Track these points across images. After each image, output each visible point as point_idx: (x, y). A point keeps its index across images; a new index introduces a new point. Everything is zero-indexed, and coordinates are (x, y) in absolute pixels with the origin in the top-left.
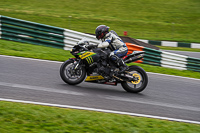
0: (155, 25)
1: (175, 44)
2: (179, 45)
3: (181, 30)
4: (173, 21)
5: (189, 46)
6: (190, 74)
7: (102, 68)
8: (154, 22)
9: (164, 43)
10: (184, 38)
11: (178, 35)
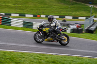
0: (8, 6)
1: (18, 15)
2: (20, 15)
3: (20, 8)
4: (16, 4)
5: (25, 16)
6: (25, 29)
7: (52, 35)
8: (7, 4)
9: (12, 15)
10: (22, 12)
11: (19, 11)
